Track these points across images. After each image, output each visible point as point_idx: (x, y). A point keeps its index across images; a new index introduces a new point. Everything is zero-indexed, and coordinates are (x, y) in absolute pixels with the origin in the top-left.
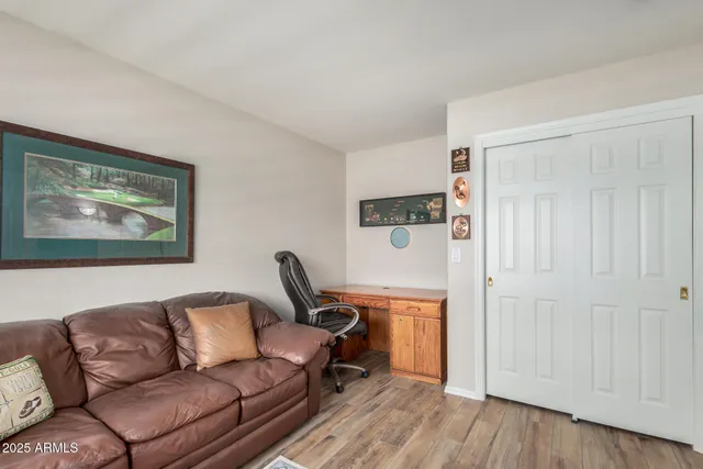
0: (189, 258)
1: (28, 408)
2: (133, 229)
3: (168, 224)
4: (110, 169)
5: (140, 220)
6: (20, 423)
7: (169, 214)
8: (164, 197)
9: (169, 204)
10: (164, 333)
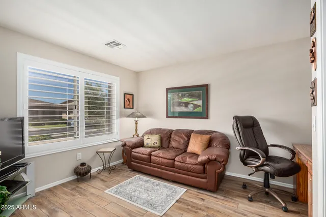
0: (207, 117)
1: (154, 144)
2: (190, 108)
3: (199, 106)
4: (185, 93)
5: (192, 105)
6: (153, 145)
7: (200, 103)
8: (199, 97)
9: (200, 100)
10: (186, 139)
